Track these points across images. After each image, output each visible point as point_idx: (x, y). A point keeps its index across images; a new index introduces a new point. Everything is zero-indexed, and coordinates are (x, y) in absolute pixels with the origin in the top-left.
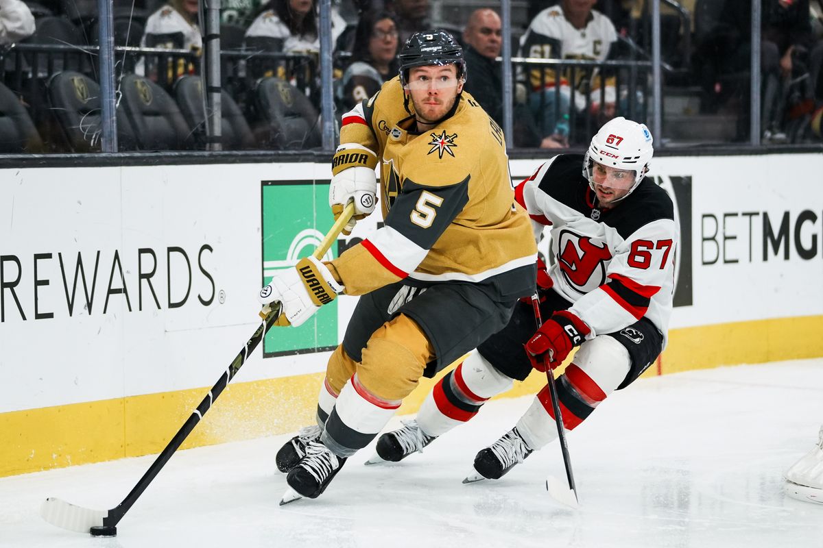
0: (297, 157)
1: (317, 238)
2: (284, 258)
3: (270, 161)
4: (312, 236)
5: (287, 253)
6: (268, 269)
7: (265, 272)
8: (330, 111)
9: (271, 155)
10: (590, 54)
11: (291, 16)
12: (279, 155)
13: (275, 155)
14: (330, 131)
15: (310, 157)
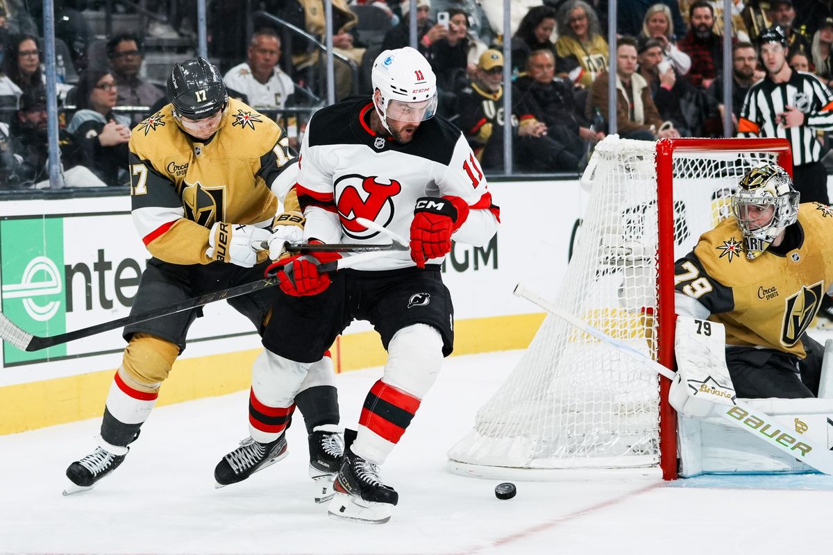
0: (29, 195)
1: (47, 265)
2: (19, 281)
3: (6, 199)
4: (43, 263)
5: (21, 278)
6: (5, 292)
7: (3, 294)
8: (56, 155)
9: (7, 194)
10: (273, 104)
11: (22, 76)
12: (14, 194)
13: (10, 194)
14: (57, 173)
15: (40, 195)
